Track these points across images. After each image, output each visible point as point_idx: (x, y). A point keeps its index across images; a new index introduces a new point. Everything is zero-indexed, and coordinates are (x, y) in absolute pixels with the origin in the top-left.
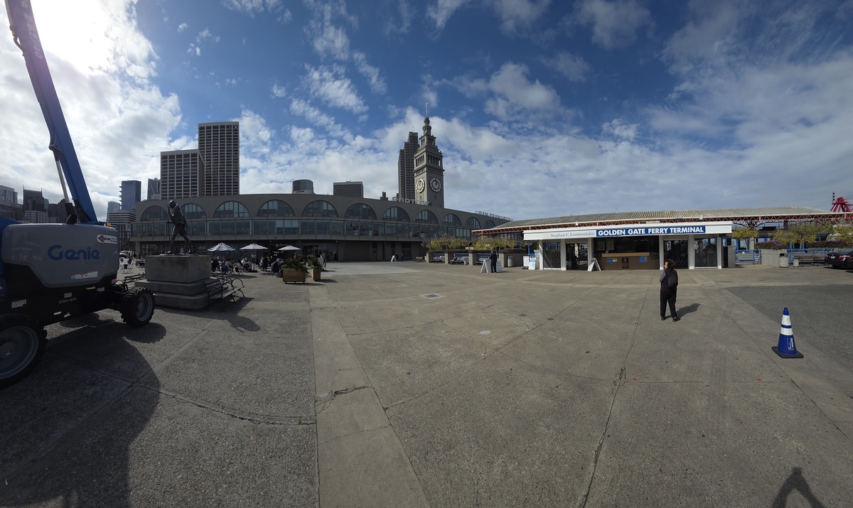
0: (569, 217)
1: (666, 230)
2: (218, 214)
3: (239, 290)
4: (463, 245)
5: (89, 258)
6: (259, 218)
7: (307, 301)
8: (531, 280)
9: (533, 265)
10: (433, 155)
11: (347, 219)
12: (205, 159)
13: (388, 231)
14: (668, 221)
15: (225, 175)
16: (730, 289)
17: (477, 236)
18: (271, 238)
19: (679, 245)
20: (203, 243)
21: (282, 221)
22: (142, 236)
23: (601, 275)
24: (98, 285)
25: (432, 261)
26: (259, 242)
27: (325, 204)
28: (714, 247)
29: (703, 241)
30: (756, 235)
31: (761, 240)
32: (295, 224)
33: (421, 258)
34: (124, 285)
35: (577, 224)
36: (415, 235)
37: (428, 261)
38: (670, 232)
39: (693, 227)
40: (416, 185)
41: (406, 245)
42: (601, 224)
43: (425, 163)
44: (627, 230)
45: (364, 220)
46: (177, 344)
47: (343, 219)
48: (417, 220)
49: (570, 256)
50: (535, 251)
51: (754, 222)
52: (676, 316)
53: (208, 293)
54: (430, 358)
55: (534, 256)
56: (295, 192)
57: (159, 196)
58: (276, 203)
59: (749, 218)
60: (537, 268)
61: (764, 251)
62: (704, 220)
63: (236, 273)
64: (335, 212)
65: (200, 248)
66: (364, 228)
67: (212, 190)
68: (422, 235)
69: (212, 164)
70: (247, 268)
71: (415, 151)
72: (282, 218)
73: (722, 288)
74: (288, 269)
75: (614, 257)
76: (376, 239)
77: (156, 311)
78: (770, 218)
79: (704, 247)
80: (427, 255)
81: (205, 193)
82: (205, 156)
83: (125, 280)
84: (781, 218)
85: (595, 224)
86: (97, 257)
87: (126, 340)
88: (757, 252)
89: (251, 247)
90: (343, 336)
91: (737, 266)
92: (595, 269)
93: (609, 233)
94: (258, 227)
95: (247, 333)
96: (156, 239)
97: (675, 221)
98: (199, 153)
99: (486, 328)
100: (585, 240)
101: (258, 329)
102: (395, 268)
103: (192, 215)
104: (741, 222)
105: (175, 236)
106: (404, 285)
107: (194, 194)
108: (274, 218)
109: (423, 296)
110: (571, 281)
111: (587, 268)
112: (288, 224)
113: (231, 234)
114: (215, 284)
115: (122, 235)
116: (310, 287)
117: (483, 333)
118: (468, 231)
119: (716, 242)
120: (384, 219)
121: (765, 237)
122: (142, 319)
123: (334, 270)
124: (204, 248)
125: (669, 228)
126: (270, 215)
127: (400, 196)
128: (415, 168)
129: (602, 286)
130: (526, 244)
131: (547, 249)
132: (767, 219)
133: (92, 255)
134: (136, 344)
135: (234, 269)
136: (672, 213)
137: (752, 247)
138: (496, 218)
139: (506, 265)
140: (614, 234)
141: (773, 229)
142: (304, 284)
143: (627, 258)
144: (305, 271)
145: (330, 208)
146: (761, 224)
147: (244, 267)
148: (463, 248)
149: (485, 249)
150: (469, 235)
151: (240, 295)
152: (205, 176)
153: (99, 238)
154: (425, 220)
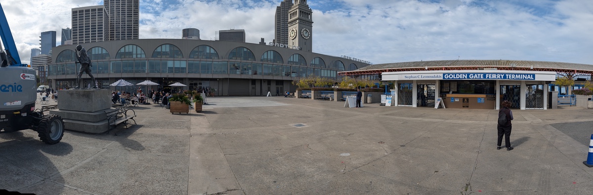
0: (419, 62)
1: (502, 76)
2: (119, 54)
3: (132, 118)
4: (329, 84)
5: (15, 91)
6: (153, 59)
7: (189, 128)
8: (387, 115)
9: (389, 102)
10: (304, 11)
11: (231, 60)
12: (109, 12)
13: (265, 71)
14: (504, 69)
15: (126, 24)
16: (554, 125)
17: (342, 77)
18: (164, 75)
19: (513, 89)
20: (107, 79)
21: (172, 61)
22: (57, 75)
23: (444, 112)
24: (22, 111)
25: (300, 97)
26: (153, 79)
27: (208, 48)
28: (542, 92)
29: (533, 86)
30: (573, 84)
31: (576, 88)
32: (184, 64)
33: (291, 94)
34: (41, 113)
35: (426, 69)
36: (288, 75)
37: (297, 97)
38: (506, 78)
39: (525, 75)
40: (289, 34)
41: (280, 82)
42: (446, 69)
43: (297, 16)
44: (468, 74)
45: (245, 61)
46: (81, 158)
47: (227, 60)
48: (289, 62)
49: (420, 96)
50: (391, 90)
51: (572, 74)
52: (509, 146)
53: (109, 120)
54: (295, 172)
55: (390, 95)
56: (184, 38)
57: (71, 42)
58: (168, 46)
59: (568, 71)
60: (393, 104)
61: (578, 97)
62: (534, 70)
63: (133, 105)
64: (217, 54)
65: (105, 84)
66: (245, 67)
67: (115, 36)
68: (293, 75)
69: (115, 16)
70: (142, 101)
71: (290, 8)
72: (173, 59)
73: (547, 125)
74: (174, 102)
75: (457, 98)
76: (255, 77)
77: (66, 134)
78: (582, 72)
79: (533, 93)
80: (297, 91)
81: (109, 38)
82: (109, 10)
83: (42, 109)
84: (589, 73)
85: (441, 69)
86: (20, 90)
87: (42, 152)
88: (573, 97)
89: (145, 83)
90: (222, 156)
91: (559, 107)
92: (440, 106)
93: (453, 76)
94: (152, 66)
95: (133, 152)
96: (68, 77)
97: (510, 69)
98: (104, 8)
99: (347, 151)
100: (433, 82)
101: (144, 149)
102: (270, 102)
103: (97, 56)
104: (563, 73)
105: (81, 73)
106: (276, 116)
107: (100, 39)
108: (166, 59)
109: (292, 125)
110: (421, 116)
111: (434, 106)
112: (177, 64)
113: (130, 72)
114: (114, 113)
115: (42, 74)
116: (192, 118)
117: (343, 155)
118: (335, 72)
119: (543, 88)
120: (262, 60)
121: (579, 86)
122: (55, 139)
123: (215, 103)
124: (107, 84)
125: (505, 74)
126: (163, 56)
127: (276, 41)
128: (289, 20)
129: (447, 121)
130: (383, 84)
131: (401, 89)
132: (580, 72)
133: (17, 88)
134: (50, 156)
135: (131, 102)
136: (508, 62)
137: (570, 93)
138: (358, 62)
139: (366, 102)
140: (458, 77)
141: (584, 80)
142: (188, 114)
143: (468, 99)
144: (189, 103)
145: (212, 51)
146: (577, 76)
147: (140, 100)
148: (329, 86)
149: (348, 88)
150: (335, 76)
151: (132, 122)
152: (109, 25)
153: (22, 76)
154: (296, 62)
